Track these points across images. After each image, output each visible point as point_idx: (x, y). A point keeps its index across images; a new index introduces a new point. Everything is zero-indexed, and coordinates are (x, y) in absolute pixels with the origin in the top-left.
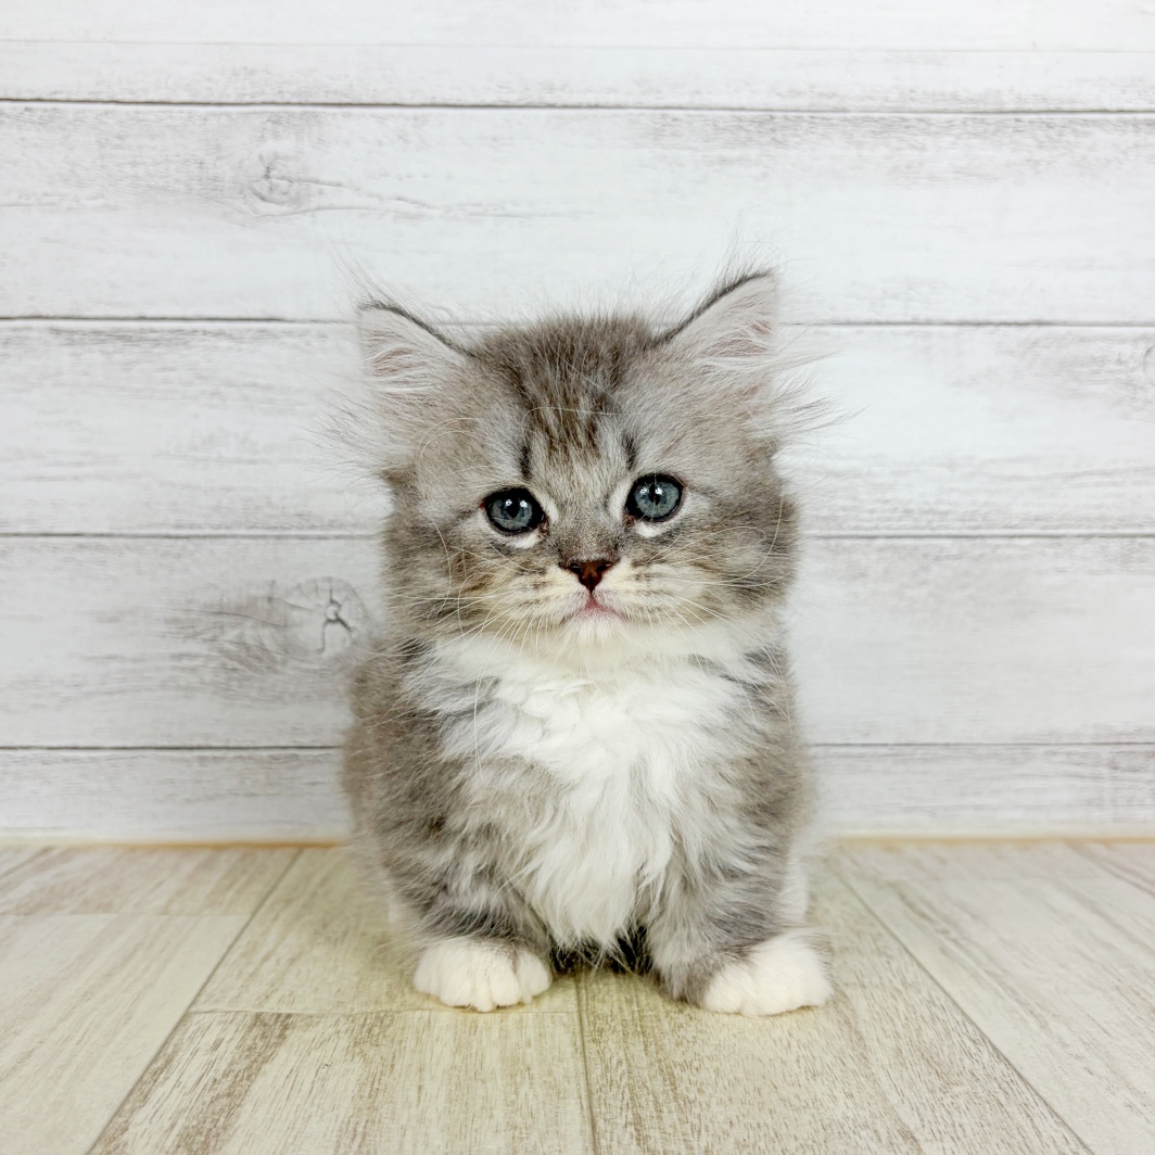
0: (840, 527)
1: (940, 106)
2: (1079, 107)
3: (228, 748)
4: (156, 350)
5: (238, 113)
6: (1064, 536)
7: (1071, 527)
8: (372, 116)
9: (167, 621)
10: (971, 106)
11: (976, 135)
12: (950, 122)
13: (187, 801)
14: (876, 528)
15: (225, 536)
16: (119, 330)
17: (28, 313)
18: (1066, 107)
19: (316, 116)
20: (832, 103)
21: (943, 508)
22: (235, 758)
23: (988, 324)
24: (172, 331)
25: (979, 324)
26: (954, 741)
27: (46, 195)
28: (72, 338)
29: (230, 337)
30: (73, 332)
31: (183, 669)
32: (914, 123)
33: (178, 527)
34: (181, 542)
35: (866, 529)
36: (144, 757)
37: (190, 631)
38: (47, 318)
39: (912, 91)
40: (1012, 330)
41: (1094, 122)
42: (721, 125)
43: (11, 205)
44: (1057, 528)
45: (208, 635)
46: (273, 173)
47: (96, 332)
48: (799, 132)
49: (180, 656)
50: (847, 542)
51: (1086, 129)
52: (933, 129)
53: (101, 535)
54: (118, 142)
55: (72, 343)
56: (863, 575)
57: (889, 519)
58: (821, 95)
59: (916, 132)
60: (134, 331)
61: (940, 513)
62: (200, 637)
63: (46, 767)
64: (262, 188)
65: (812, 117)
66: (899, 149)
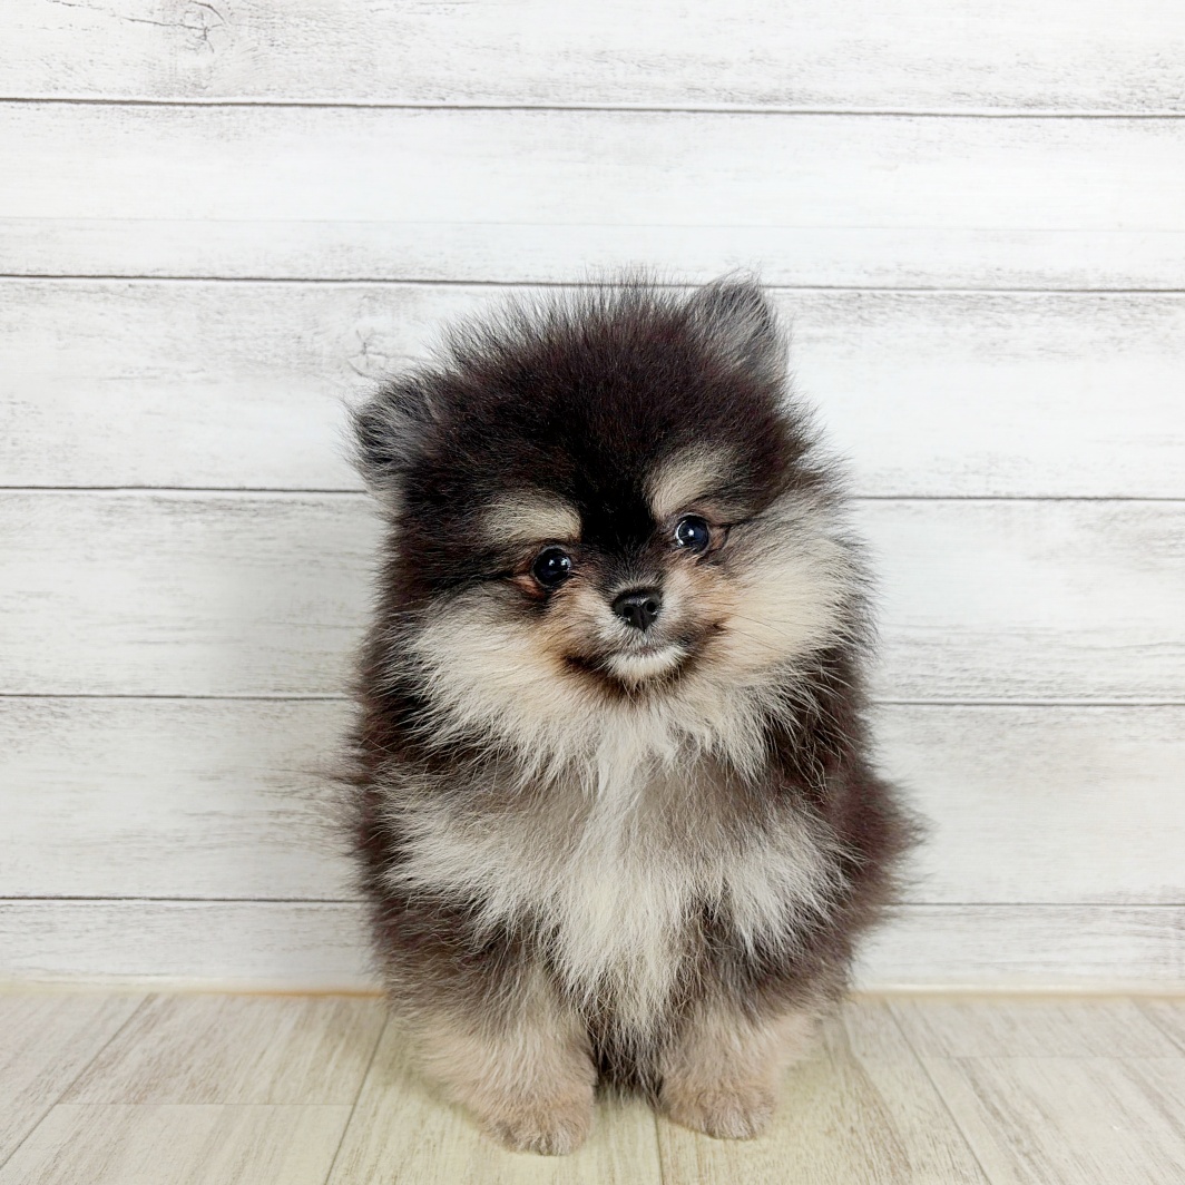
0: (918, 695)
1: (1026, 286)
2: (1162, 287)
3: (323, 901)
4: (255, 520)
5: (335, 290)
6: (1138, 705)
7: (1145, 696)
8: (467, 293)
9: (265, 779)
10: (1056, 285)
11: (1061, 313)
12: (1035, 299)
13: (284, 949)
14: (954, 695)
15: (322, 699)
16: (219, 500)
17: (129, 484)
18: (1150, 287)
19: (412, 293)
20: (919, 282)
21: (1020, 677)
22: (330, 910)
23: (1069, 498)
24: (273, 502)
25: (1060, 499)
26: (1024, 901)
27: (148, 368)
28: (173, 508)
29: (329, 508)
30: (175, 502)
31: (280, 825)
32: (1000, 301)
33: (275, 690)
34: (279, 704)
35: (946, 696)
36: (242, 908)
37: (288, 789)
38: (149, 488)
39: (998, 269)
40: (1093, 503)
41: (1177, 300)
42: (810, 303)
43: (114, 378)
44: (1130, 697)
45: (306, 793)
46: (369, 349)
47: (195, 502)
48: (887, 310)
49: (279, 812)
50: (926, 708)
51: (1169, 307)
52: (1019, 307)
53: (202, 697)
54: (219, 317)
55: (173, 512)
56: (941, 741)
57: (966, 687)
58: (908, 273)
59: (1003, 310)
60: (234, 501)
61: (1018, 682)
62: (296, 795)
63: (149, 917)
64: (360, 362)
65: (899, 295)
66: (985, 326)
